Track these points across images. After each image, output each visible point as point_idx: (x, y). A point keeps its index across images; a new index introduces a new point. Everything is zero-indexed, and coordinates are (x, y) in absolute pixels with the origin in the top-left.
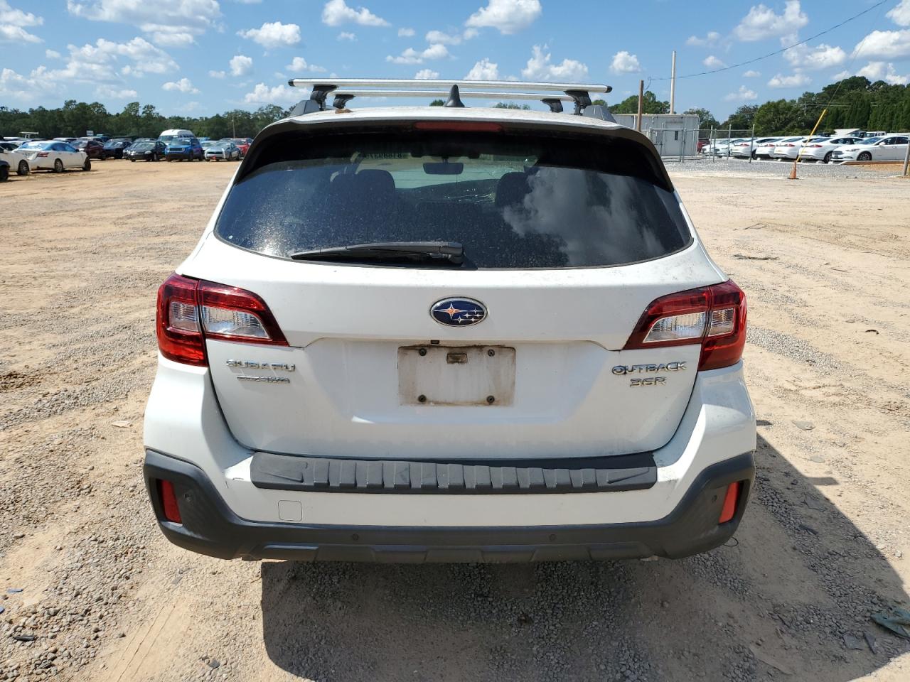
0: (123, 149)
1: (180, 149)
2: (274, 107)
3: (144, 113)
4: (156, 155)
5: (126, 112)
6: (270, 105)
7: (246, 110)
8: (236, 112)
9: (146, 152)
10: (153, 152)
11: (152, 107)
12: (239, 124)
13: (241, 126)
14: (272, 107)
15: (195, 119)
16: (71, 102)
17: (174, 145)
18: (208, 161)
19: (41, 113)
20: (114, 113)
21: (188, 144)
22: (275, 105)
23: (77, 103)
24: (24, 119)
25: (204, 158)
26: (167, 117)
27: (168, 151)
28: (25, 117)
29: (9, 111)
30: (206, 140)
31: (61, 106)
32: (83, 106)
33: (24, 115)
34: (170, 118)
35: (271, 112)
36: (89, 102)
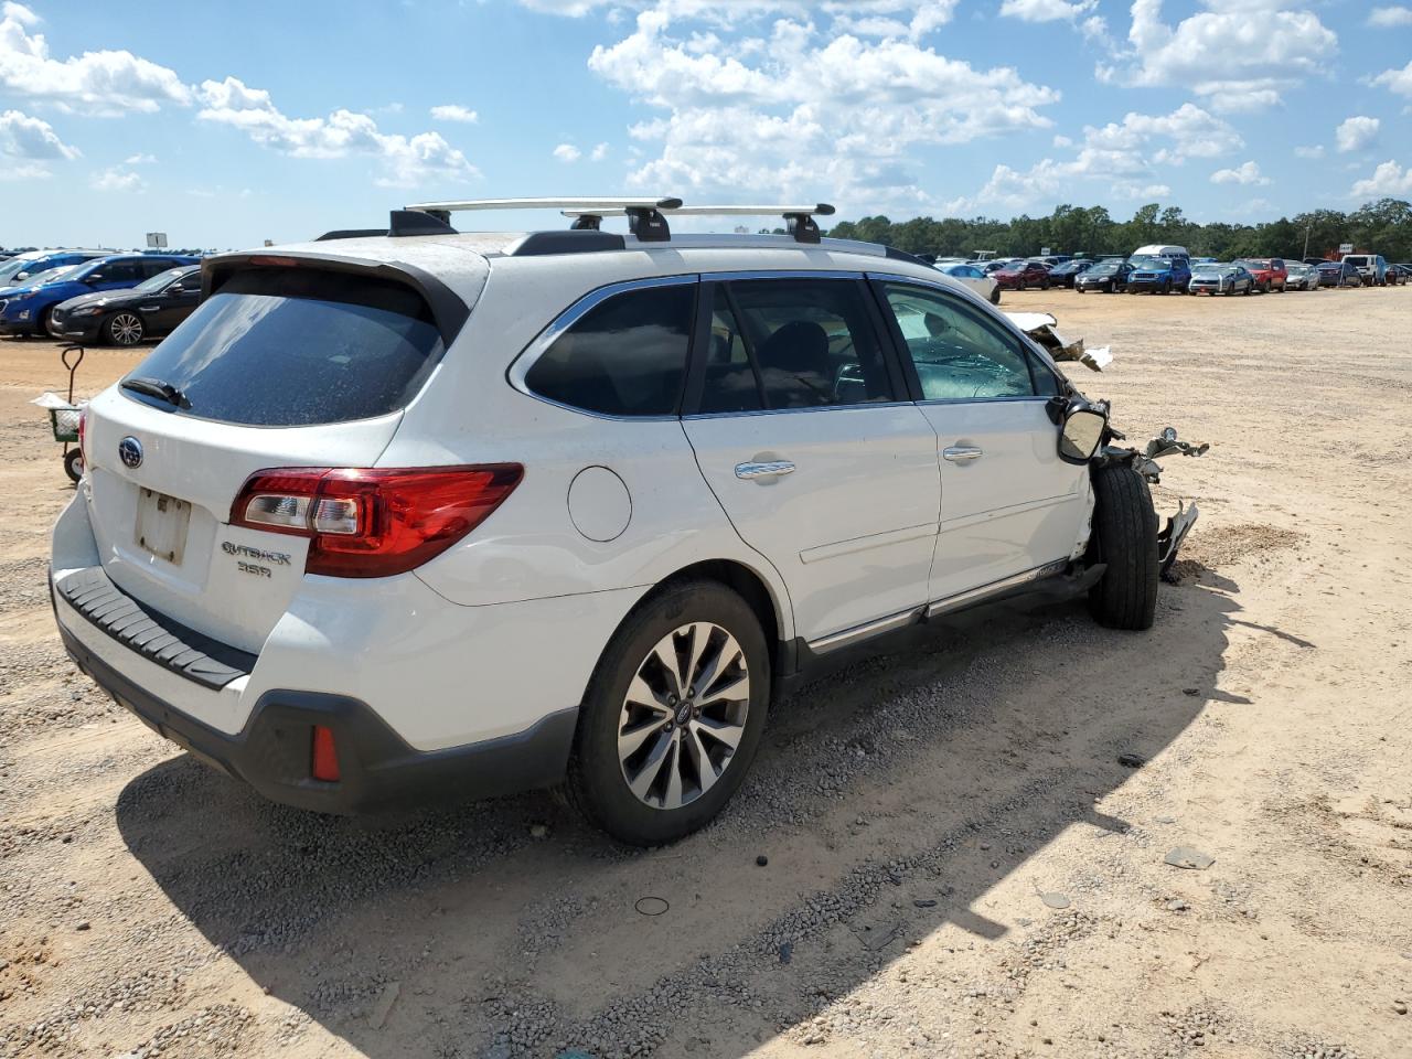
0: (1076, 274)
1: (1151, 275)
2: (1395, 203)
3: (1163, 219)
4: (1116, 284)
5: (1138, 218)
6: (1387, 200)
7: (1337, 209)
8: (1319, 213)
9: (1101, 280)
10: (1112, 279)
11: (1178, 210)
12: (1319, 233)
13: (1322, 238)
14: (1390, 203)
15: (1249, 227)
16: (1065, 206)
17: (1146, 268)
18: (1194, 294)
19: (1024, 225)
20: (1123, 221)
21: (1167, 267)
22: (1396, 199)
23: (1072, 208)
24: (1000, 234)
25: (1188, 290)
26: (1202, 225)
27: (1133, 279)
28: (1003, 231)
29: (987, 222)
30: (1210, 261)
31: (1050, 212)
32: (1079, 211)
33: (1003, 228)
34: (1208, 226)
35: (1386, 212)
36: (1088, 207)
